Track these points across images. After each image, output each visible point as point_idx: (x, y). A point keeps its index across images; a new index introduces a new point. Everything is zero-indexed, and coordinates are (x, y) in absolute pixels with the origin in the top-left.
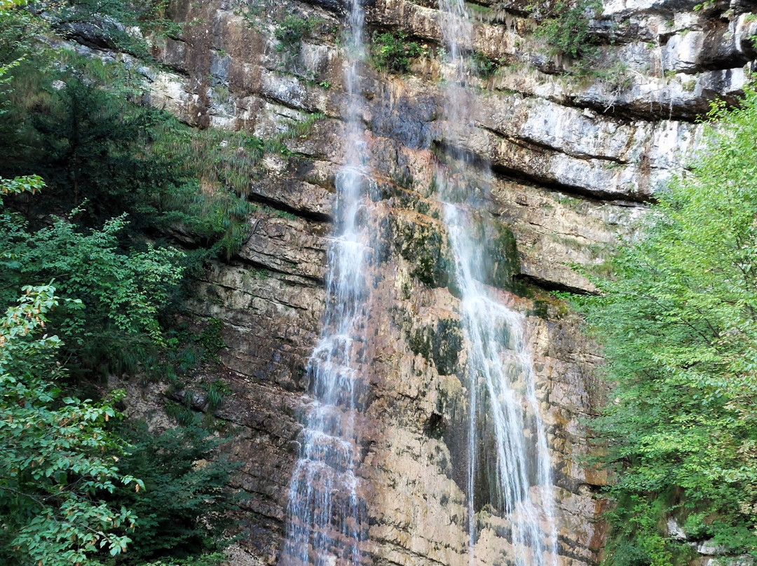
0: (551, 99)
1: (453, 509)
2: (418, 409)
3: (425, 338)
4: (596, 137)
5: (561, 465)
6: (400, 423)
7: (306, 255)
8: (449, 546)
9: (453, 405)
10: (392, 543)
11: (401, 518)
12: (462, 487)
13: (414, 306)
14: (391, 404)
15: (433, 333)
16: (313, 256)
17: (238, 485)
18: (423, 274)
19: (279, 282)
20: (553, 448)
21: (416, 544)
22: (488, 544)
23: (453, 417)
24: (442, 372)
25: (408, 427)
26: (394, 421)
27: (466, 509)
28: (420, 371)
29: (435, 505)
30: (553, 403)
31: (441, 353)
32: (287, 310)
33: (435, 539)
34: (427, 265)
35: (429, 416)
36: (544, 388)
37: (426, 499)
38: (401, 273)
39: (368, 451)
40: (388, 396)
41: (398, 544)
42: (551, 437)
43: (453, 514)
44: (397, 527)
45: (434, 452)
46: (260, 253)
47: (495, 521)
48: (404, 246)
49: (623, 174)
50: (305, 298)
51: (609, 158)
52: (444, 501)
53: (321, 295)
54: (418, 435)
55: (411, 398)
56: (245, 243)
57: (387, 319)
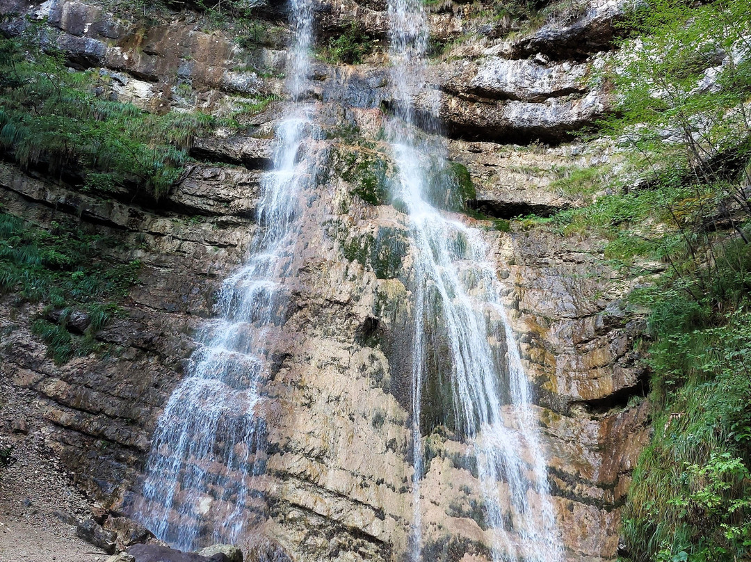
0: (501, 54)
1: (391, 431)
2: (350, 315)
3: (363, 245)
4: (550, 77)
5: (541, 379)
6: (326, 333)
7: (240, 191)
8: (382, 481)
9: (394, 308)
10: (298, 477)
11: (315, 444)
12: (404, 402)
13: (351, 219)
14: (316, 313)
15: (372, 239)
16: (247, 191)
17: (98, 409)
18: (364, 193)
19: (212, 226)
20: (529, 358)
21: (333, 479)
22: (441, 478)
23: (393, 320)
24: (380, 275)
25: (335, 336)
26: (318, 332)
27: (409, 431)
28: (354, 276)
29: (366, 428)
30: (525, 311)
31: (381, 257)
32: (217, 250)
33: (363, 471)
34: (369, 184)
35: (363, 321)
36: (511, 294)
37: (353, 420)
38: (339, 191)
39: (280, 367)
40: (313, 304)
41: (307, 479)
42: (524, 346)
43: (390, 437)
44: (308, 455)
45: (367, 362)
46: (192, 195)
47: (451, 447)
48: (346, 169)
49: (584, 101)
50: (236, 235)
51: (566, 92)
52: (378, 421)
53: (252, 228)
54: (348, 345)
55: (341, 303)
56: (177, 185)
57: (320, 232)
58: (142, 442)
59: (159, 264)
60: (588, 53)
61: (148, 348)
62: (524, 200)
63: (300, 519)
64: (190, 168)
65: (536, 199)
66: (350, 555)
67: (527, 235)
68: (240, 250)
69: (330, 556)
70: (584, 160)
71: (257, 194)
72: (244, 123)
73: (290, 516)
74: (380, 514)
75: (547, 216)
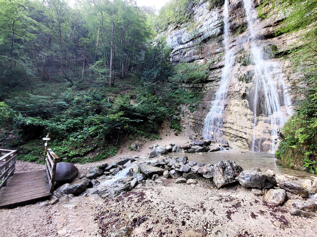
2: (240, 94)
3: (243, 77)
5: (295, 97)
6: (235, 99)
7: (219, 74)
8: (246, 127)
9: (250, 89)
10: (228, 128)
11: (232, 121)
12: (252, 110)
13: (240, 72)
14: (232, 95)
15: (245, 75)
17: (197, 119)
18: (244, 64)
19: (215, 82)
20: (291, 93)
21: (236, 127)
23: (250, 92)
24: (247, 83)
25: (237, 99)
26: (233, 99)
27: (253, 116)
28: (241, 85)
29: (243, 117)
30: (291, 80)
31: (247, 78)
32: (216, 87)
33: (242, 125)
34: (245, 62)
35: (242, 94)
36: (287, 76)
37: (240, 115)
38: (238, 67)
39: (226, 107)
40: (232, 93)
41: (230, 128)
42: (290, 89)
43: (248, 118)
44: (230, 123)
45: (243, 103)
46: (211, 78)
47: (264, 118)
48: (239, 60)
50: (219, 83)
52: (246, 115)
53: (221, 80)
54: (239, 100)
55: (237, 92)
56: (207, 77)
57: (233, 77)
58: (203, 124)
59: (207, 92)
61: (204, 108)
63: (229, 135)
64: (210, 73)
66: (240, 141)
68: (220, 85)
69: (235, 141)
71: (221, 73)
72: (220, 59)
73: (227, 135)
74: (246, 133)
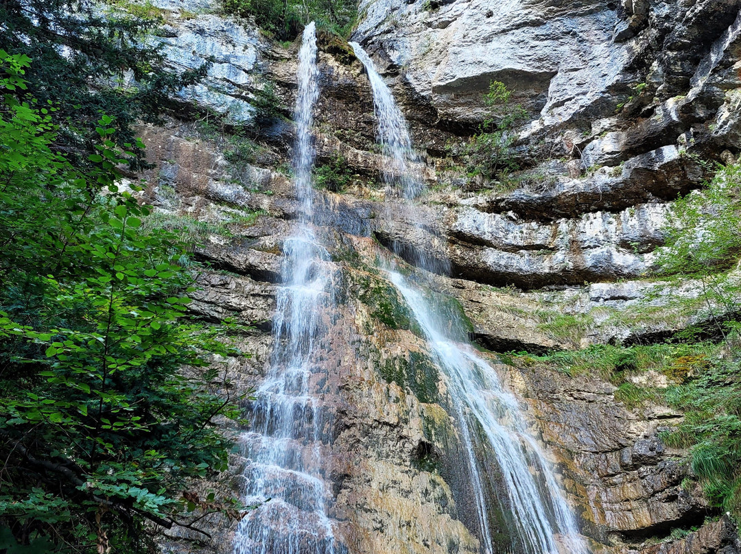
0: (476, 206)
2: (401, 438)
3: (397, 368)
4: (522, 232)
5: (580, 509)
6: (379, 454)
7: (253, 301)
9: (443, 432)
12: (473, 529)
13: (379, 340)
14: (366, 433)
15: (405, 363)
16: (261, 302)
18: (383, 316)
20: (565, 489)
23: (446, 446)
24: (422, 399)
25: (390, 459)
26: (371, 453)
28: (397, 398)
30: (549, 442)
31: (418, 381)
32: (225, 359)
34: (386, 309)
35: (416, 444)
36: (535, 426)
37: (428, 546)
38: (361, 315)
39: (341, 487)
40: (361, 423)
42: (559, 477)
45: (430, 487)
46: (199, 300)
48: (361, 292)
49: (554, 257)
50: (249, 345)
51: (538, 247)
52: (453, 548)
53: (269, 340)
54: (403, 468)
55: (390, 425)
57: (350, 350)
60: (553, 218)
62: (519, 338)
64: (195, 273)
65: (528, 338)
67: (533, 371)
68: (255, 361)
70: (557, 308)
71: (273, 306)
72: (234, 232)
75: (540, 355)
